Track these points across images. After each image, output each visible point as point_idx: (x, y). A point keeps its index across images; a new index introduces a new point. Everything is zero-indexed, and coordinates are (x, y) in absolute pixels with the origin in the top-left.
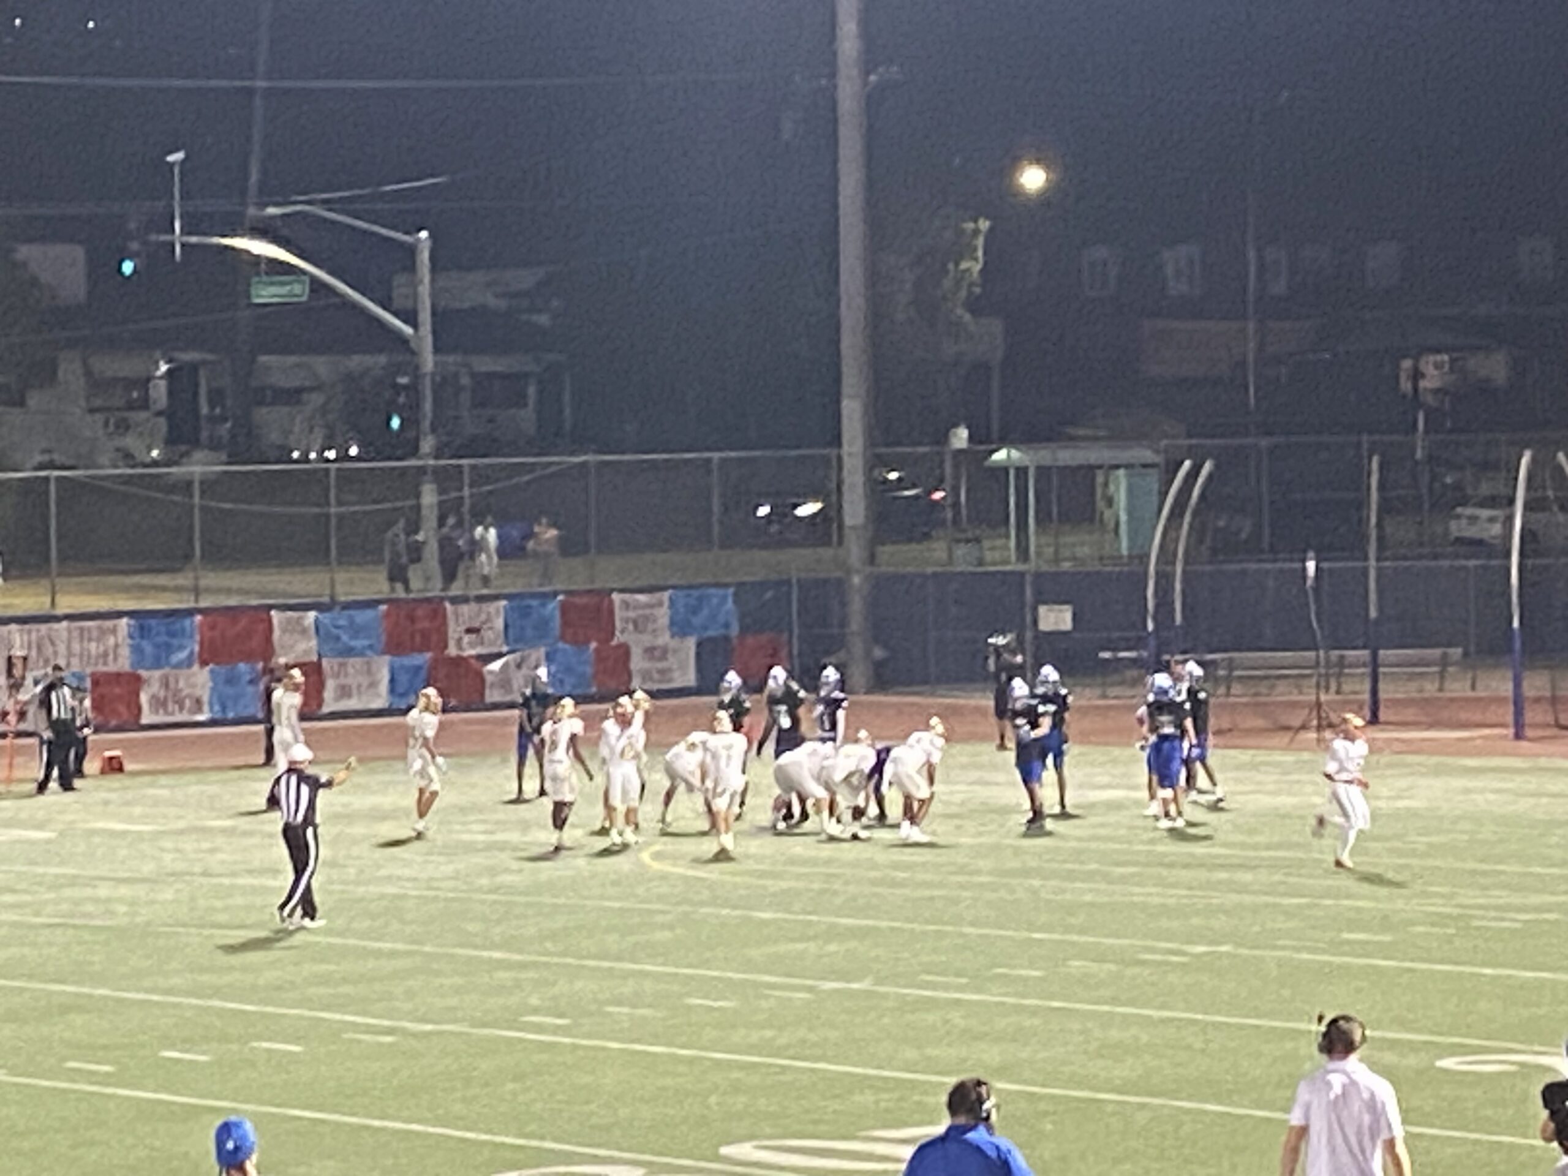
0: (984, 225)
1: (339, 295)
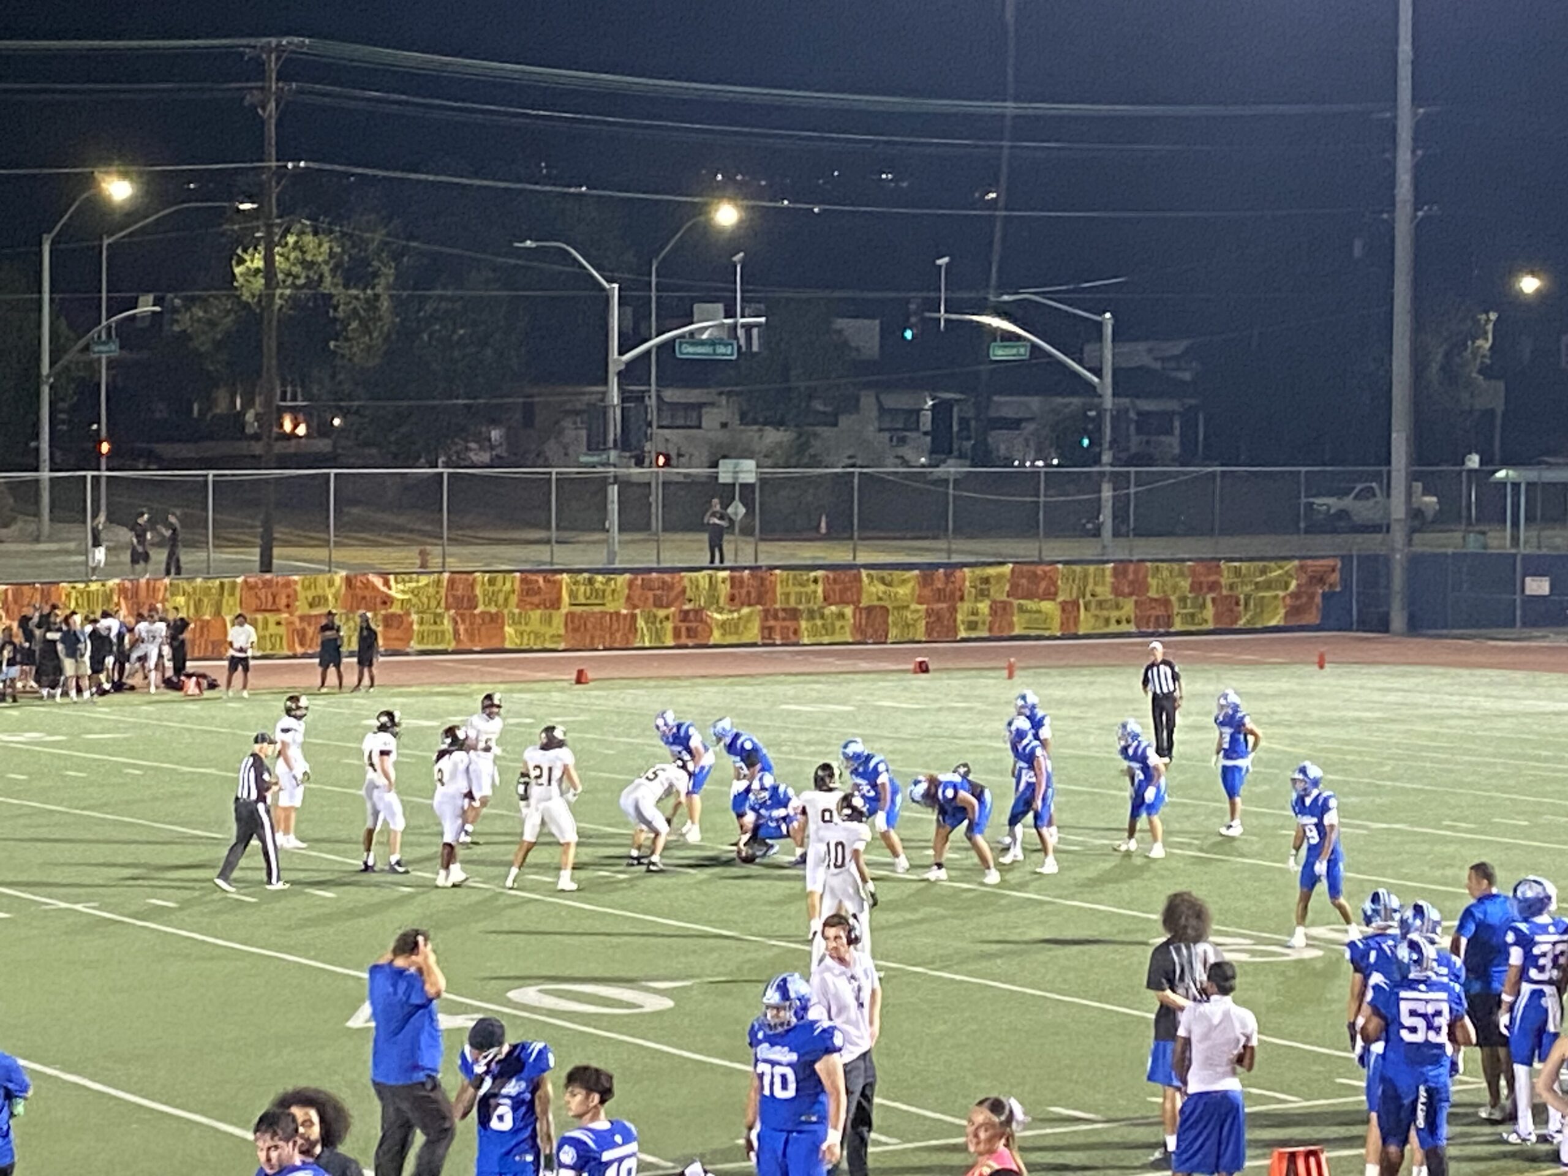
0: (1493, 316)
1: (1050, 355)
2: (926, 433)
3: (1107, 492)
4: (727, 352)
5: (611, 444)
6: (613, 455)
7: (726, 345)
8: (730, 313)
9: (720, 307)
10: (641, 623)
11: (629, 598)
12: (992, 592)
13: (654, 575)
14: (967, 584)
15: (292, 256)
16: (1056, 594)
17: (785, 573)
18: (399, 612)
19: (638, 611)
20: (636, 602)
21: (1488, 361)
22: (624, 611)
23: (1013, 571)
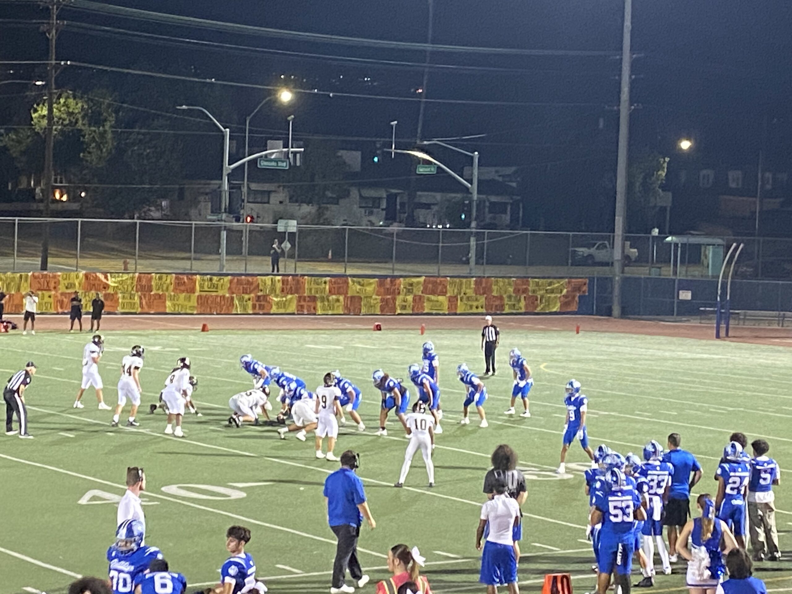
0: (667, 159)
1: (447, 172)
2: (383, 210)
3: (473, 242)
4: (284, 165)
5: (223, 211)
6: (224, 216)
7: (283, 162)
8: (286, 146)
9: (281, 143)
10: (236, 302)
11: (230, 288)
12: (414, 291)
13: (243, 277)
14: (402, 286)
15: (62, 109)
16: (446, 292)
17: (310, 278)
18: (112, 292)
19: (235, 295)
20: (234, 290)
21: (664, 182)
22: (227, 295)
23: (425, 281)
